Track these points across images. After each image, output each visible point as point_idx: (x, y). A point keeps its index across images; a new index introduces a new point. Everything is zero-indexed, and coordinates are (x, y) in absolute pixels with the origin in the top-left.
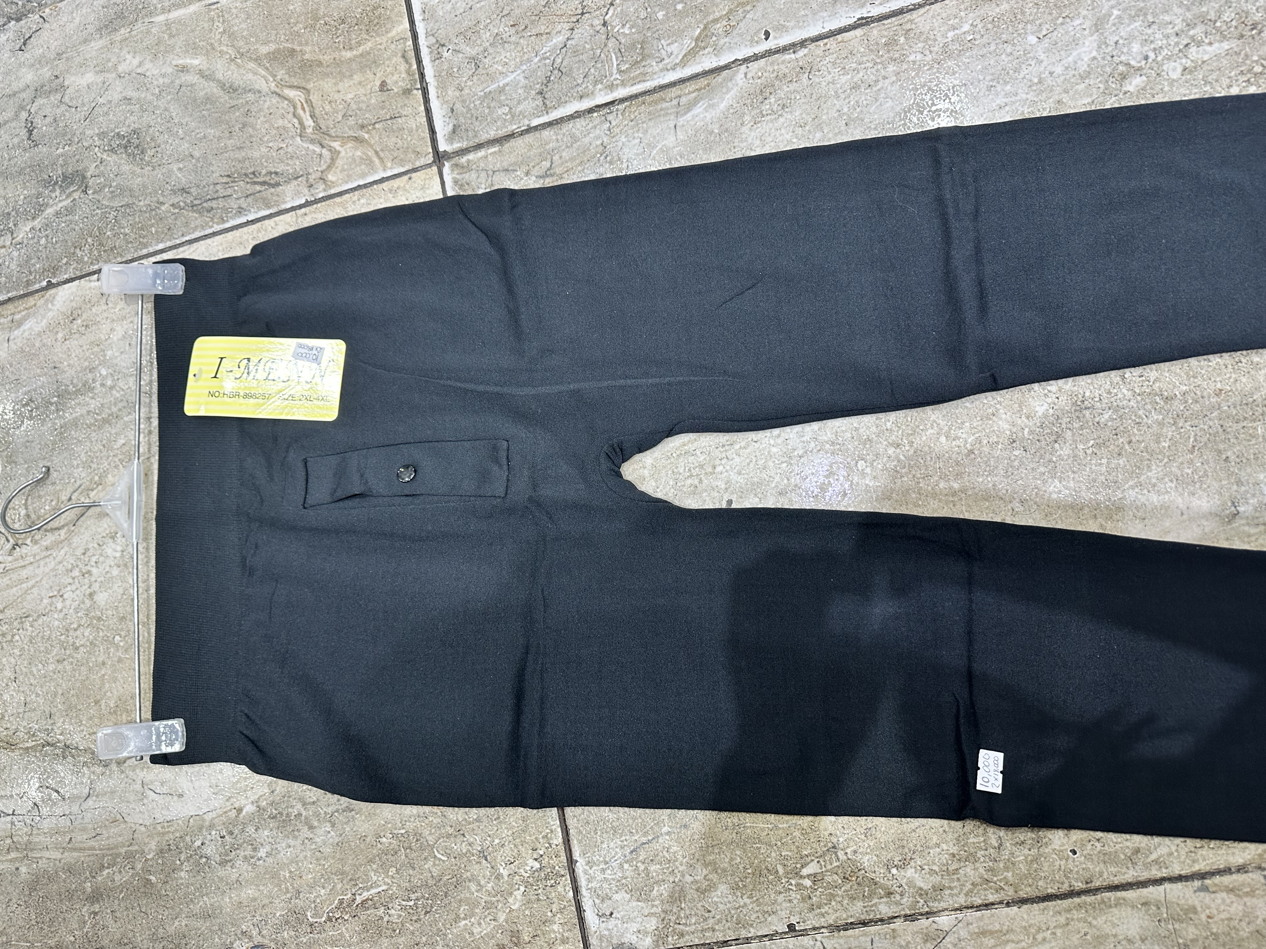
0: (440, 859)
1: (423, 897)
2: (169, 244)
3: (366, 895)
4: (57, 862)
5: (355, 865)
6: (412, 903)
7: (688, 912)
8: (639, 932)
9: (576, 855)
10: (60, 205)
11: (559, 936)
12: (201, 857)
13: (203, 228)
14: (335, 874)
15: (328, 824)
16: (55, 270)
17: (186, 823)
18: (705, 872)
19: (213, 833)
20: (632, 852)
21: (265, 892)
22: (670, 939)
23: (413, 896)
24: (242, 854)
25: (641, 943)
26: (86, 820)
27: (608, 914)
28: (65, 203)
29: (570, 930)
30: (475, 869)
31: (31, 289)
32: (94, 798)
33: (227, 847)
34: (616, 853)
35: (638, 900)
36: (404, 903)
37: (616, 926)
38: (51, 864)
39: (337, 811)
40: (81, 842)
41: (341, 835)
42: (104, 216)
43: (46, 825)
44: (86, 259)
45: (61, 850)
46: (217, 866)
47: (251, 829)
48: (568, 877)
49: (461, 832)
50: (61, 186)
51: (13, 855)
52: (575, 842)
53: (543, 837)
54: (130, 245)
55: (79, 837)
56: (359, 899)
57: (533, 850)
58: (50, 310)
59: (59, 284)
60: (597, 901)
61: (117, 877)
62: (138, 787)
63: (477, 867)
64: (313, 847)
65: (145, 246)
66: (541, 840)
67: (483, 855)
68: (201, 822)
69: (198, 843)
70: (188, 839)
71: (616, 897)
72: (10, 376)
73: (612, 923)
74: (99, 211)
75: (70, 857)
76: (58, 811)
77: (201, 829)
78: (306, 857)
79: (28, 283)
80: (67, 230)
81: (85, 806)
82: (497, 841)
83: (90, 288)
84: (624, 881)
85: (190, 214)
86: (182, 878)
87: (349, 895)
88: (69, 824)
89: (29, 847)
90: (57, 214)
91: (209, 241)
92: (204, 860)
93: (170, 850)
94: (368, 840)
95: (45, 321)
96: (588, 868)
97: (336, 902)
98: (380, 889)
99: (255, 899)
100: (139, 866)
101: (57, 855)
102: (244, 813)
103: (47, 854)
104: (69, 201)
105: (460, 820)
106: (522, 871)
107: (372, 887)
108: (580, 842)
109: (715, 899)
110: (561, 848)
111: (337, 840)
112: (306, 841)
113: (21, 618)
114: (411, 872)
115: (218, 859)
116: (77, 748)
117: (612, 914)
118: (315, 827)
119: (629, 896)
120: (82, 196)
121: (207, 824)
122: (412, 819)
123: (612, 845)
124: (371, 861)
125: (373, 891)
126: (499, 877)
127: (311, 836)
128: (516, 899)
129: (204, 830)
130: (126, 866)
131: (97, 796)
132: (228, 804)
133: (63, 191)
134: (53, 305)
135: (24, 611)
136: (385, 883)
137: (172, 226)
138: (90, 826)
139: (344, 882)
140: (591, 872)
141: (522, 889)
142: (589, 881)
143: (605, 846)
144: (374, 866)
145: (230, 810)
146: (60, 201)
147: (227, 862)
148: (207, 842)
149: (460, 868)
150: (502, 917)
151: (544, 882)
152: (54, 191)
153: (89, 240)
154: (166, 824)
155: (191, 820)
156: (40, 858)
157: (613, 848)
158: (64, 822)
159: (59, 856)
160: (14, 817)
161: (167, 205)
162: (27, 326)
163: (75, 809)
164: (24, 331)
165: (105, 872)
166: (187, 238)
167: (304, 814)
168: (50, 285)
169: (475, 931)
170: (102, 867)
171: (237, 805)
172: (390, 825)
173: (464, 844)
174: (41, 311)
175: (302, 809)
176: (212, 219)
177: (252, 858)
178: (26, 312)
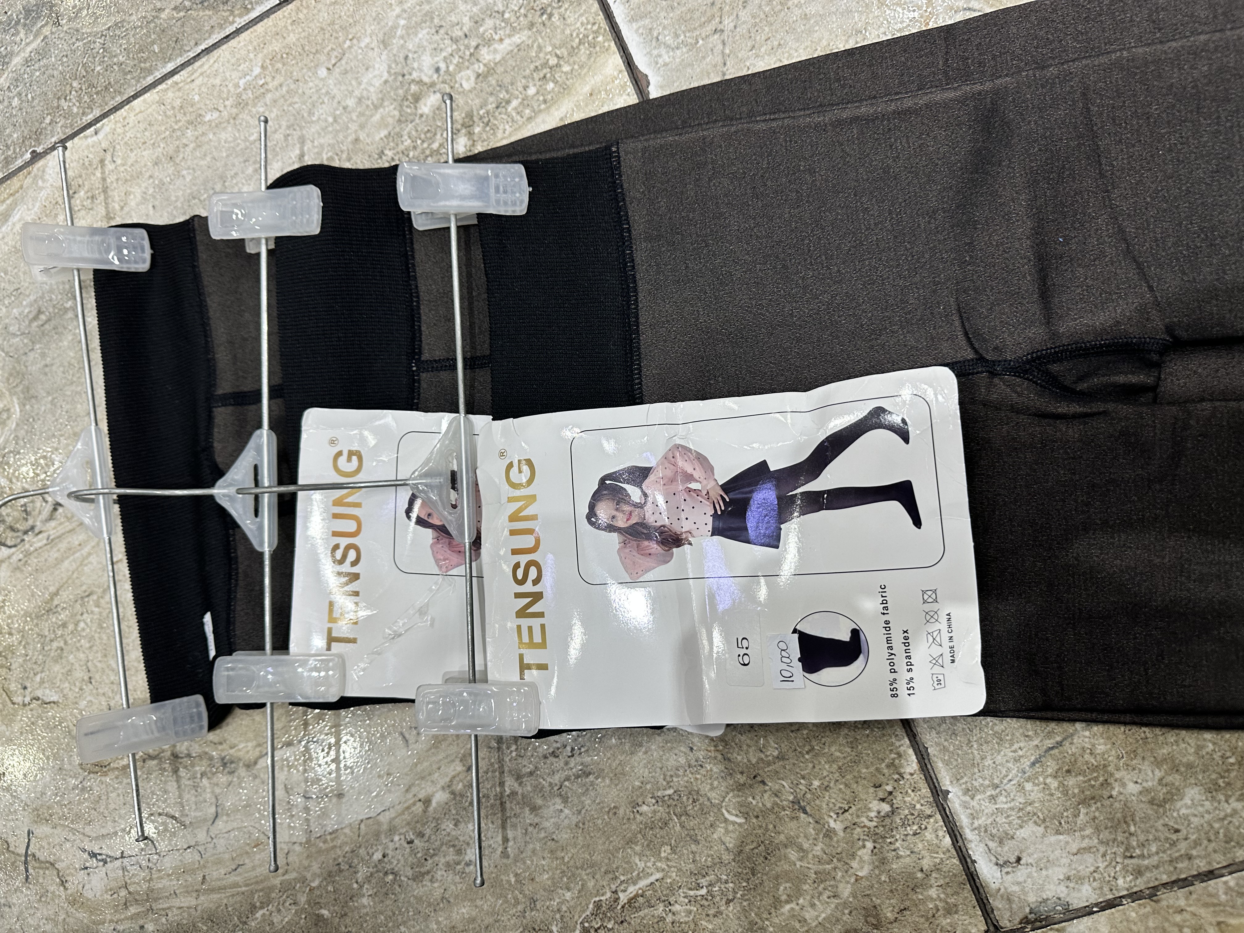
0: (734, 823)
1: (719, 880)
2: (180, 61)
3: (632, 890)
4: (192, 911)
5: (608, 851)
6: (704, 891)
7: (1142, 838)
8: (1068, 878)
9: (946, 781)
10: (29, 49)
11: (940, 905)
12: (386, 873)
13: (221, 27)
14: (582, 868)
15: (558, 800)
16: (38, 135)
17: (356, 830)
18: (1158, 774)
19: (396, 838)
20: (1033, 764)
21: (485, 907)
22: (1120, 882)
23: (704, 882)
24: (443, 860)
25: (1075, 894)
26: (220, 849)
27: (1013, 859)
28: (34, 45)
29: (956, 893)
30: (790, 828)
31: (13, 167)
32: (225, 818)
33: (419, 855)
34: (1009, 770)
35: (1058, 833)
36: (692, 893)
37: (1029, 876)
38: (185, 915)
39: (568, 779)
40: (219, 879)
41: (579, 812)
42: (88, 49)
43: (168, 863)
44: (75, 110)
45: (195, 895)
46: (410, 882)
47: (448, 826)
48: (938, 817)
49: (759, 779)
50: (25, 25)
51: (133, 910)
52: (940, 765)
53: (888, 766)
54: (129, 77)
55: (216, 874)
56: (623, 898)
57: (875, 786)
58: (41, 188)
59: (46, 152)
60: (992, 845)
61: (276, 919)
63: (793, 824)
64: (543, 835)
65: (150, 72)
66: (886, 771)
67: (799, 806)
68: (376, 827)
69: (378, 856)
70: (362, 851)
71: (1021, 833)
72: (7, 286)
73: (1021, 873)
74: (81, 43)
75: (206, 902)
76: (181, 844)
78: (534, 851)
79: (7, 161)
80: (43, 79)
82: (816, 783)
83: (88, 147)
84: (1029, 808)
85: (201, 13)
86: (365, 907)
87: (608, 895)
88: (197, 857)
89: (151, 896)
90: (27, 62)
91: (233, 43)
92: (391, 877)
93: (341, 871)
94: (621, 812)
95: (38, 204)
96: (967, 798)
97: (591, 906)
98: (652, 879)
99: (473, 920)
101: (189, 901)
102: (434, 804)
103: (176, 902)
104: (39, 41)
105: (754, 761)
106: (864, 819)
107: (639, 878)
108: (947, 763)
109: (1183, 811)
110: (919, 777)
111: (575, 819)
112: (530, 829)
113: (82, 598)
114: (693, 847)
115: (410, 873)
116: (189, 756)
117: (1019, 860)
118: (540, 807)
119: (1041, 829)
120: (54, 30)
121: (385, 827)
122: (681, 773)
123: (999, 759)
124: (630, 842)
125: (643, 883)
126: (829, 834)
127: (537, 820)
128: (861, 861)
129: (383, 836)
130: (285, 902)
131: (228, 815)
132: (410, 796)
133: (28, 30)
134: (44, 181)
135: (84, 588)
136: (658, 870)
137: (180, 36)
138: (227, 856)
139: (598, 876)
140: (974, 803)
141: (869, 845)
142: (973, 817)
143: (988, 762)
144: (638, 848)
145: (414, 804)
146: (27, 44)
147: (423, 875)
148: (390, 853)
149: (767, 830)
150: (846, 891)
151: (902, 830)
152: (17, 33)
153: (75, 84)
154: (328, 837)
155: (363, 826)
156: (169, 908)
157: (1001, 764)
158: (191, 857)
159: (194, 902)
160: (125, 861)
161: (167, 11)
162: (16, 217)
163: (201, 836)
164: (14, 224)
165: (259, 914)
166: (203, 47)
167: (520, 792)
168: (36, 157)
169: (807, 916)
170: (253, 908)
171: (421, 796)
172: (649, 786)
173: (766, 796)
174: (31, 192)
175: (516, 785)
176: (232, 12)
177: (458, 863)
178: (11, 199)
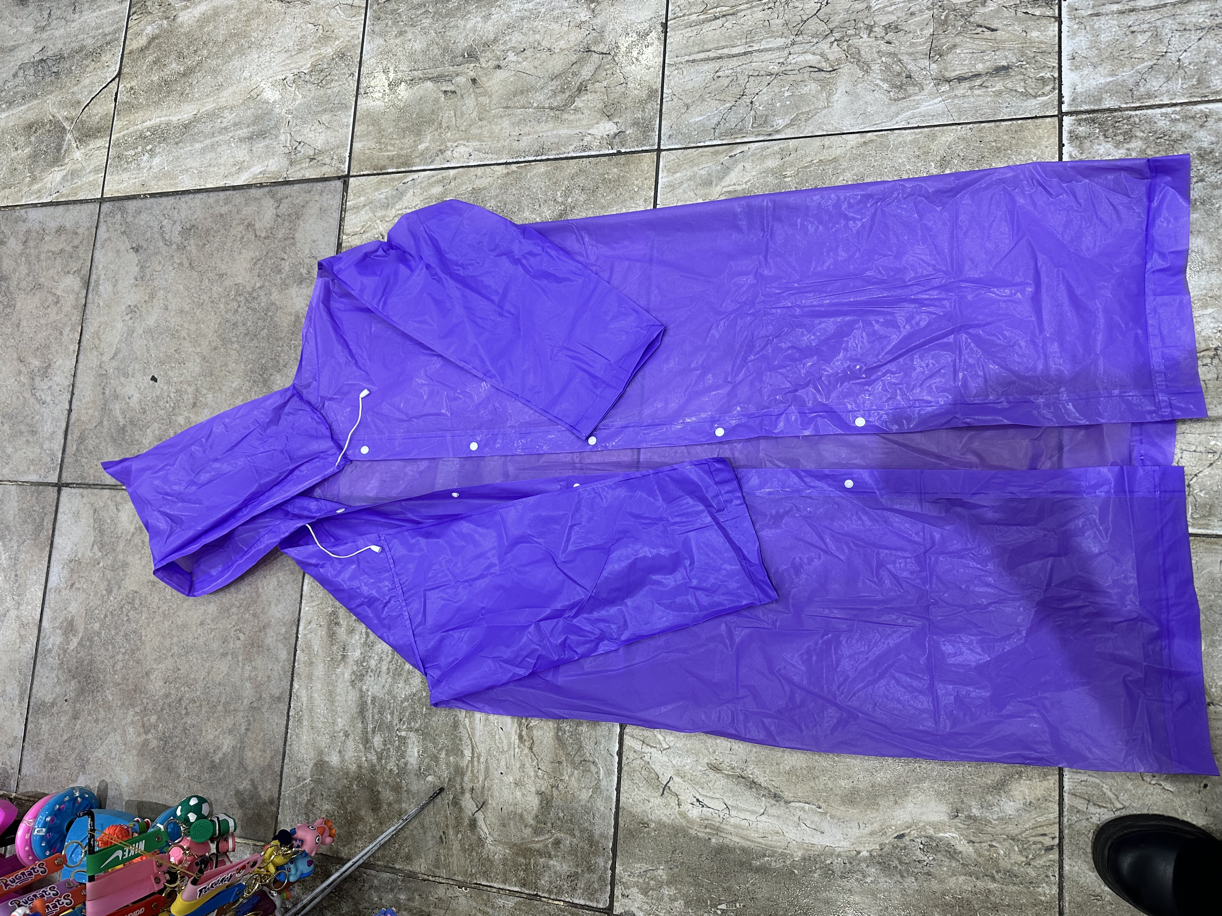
62: (796, 819)
77: (832, 854)
81: (759, 818)
100: (788, 862)
